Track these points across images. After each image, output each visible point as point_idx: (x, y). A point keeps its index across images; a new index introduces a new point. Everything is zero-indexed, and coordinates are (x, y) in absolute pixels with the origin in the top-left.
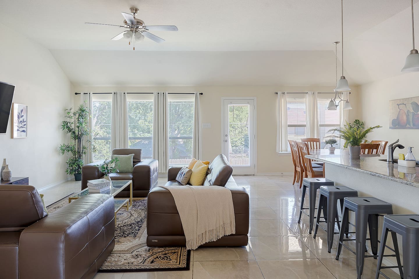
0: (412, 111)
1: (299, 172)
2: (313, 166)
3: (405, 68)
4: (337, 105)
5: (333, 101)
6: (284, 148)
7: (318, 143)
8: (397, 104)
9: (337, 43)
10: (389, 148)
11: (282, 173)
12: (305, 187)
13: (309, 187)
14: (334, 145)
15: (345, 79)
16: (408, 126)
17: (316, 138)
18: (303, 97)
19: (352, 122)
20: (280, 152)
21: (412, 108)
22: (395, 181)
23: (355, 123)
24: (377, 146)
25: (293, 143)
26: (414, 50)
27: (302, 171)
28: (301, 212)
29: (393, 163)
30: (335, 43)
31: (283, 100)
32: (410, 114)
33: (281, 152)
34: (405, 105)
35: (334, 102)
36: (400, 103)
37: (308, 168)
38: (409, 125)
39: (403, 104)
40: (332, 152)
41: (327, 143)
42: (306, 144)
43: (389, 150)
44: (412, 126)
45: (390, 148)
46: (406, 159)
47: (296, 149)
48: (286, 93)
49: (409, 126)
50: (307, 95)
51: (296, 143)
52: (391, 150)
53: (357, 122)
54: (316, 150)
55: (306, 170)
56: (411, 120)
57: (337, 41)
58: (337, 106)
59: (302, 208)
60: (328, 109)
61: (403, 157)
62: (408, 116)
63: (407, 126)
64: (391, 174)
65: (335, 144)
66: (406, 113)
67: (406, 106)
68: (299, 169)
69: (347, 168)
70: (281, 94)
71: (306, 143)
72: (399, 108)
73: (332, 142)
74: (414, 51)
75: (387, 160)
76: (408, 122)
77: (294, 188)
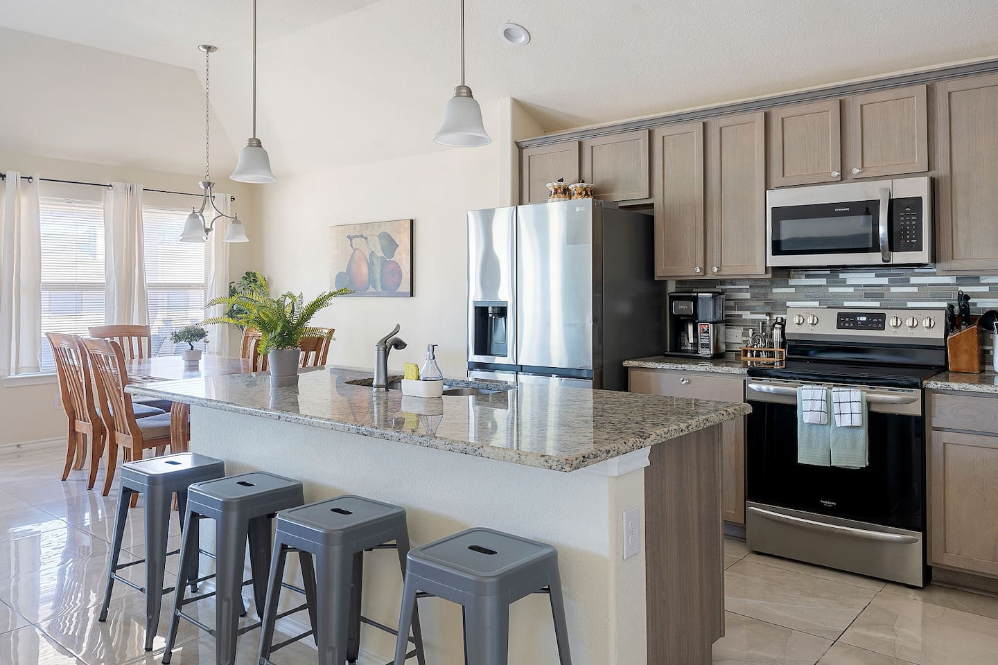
0: (381, 254)
1: (85, 436)
2: (138, 409)
3: (445, 131)
4: (209, 227)
5: (198, 214)
6: (26, 360)
7: (145, 340)
8: (349, 237)
9: (209, 48)
10: (378, 350)
11: (18, 446)
12: (128, 495)
13: (146, 489)
14: (198, 345)
15: (261, 146)
16: (371, 289)
17: (135, 322)
18: (97, 198)
19: (238, 279)
20: (13, 375)
21: (379, 248)
22: (432, 446)
23: (245, 282)
24: (318, 342)
25: (65, 345)
26: (463, 85)
27: (99, 432)
28: (112, 581)
29: (387, 390)
30: (205, 47)
31: (24, 201)
32: (375, 261)
33: (16, 374)
34: (366, 238)
35: (200, 218)
36: (355, 235)
37: (122, 420)
38: (375, 287)
39: (362, 236)
40: (192, 366)
41: (177, 337)
42: (113, 343)
43: (378, 353)
44: (381, 290)
45: (381, 348)
46: (421, 378)
47: (75, 361)
48: (36, 177)
49: (373, 290)
50: (110, 193)
51: (78, 342)
52: (382, 353)
53: (251, 278)
54: (140, 363)
55: (112, 428)
56: (378, 276)
57: (210, 45)
58: (207, 231)
59: (115, 567)
60: (181, 238)
61: (415, 371)
62: (371, 265)
63: (369, 290)
64: (382, 422)
65: (203, 339)
66: (368, 258)
67: (367, 242)
68: (84, 427)
69: (279, 417)
70: (19, 179)
71: (116, 339)
72: (351, 246)
73: (193, 335)
74: (464, 91)
75: (375, 383)
76: (372, 281)
77: (68, 492)
